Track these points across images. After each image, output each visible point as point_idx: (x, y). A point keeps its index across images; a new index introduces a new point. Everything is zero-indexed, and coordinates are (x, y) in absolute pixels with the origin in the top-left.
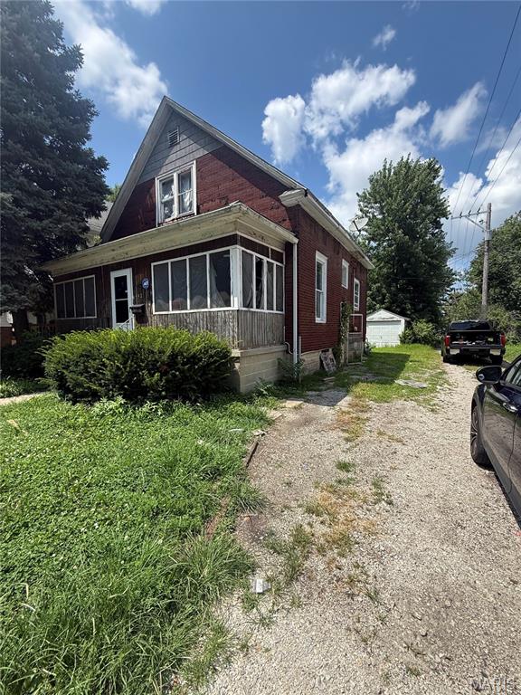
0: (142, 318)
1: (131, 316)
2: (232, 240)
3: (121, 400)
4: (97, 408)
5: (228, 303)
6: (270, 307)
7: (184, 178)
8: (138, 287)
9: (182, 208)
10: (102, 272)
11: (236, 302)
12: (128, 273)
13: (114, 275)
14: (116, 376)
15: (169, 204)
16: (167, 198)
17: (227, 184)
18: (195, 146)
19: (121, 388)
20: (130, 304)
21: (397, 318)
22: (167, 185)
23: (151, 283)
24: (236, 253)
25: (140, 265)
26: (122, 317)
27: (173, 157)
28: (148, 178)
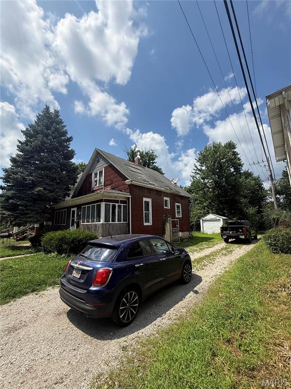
0: (78, 226)
1: (75, 225)
2: (101, 201)
6: (119, 220)
7: (101, 172)
8: (78, 215)
9: (100, 183)
10: (69, 208)
12: (75, 209)
13: (72, 209)
15: (96, 181)
16: (96, 179)
18: (104, 163)
20: (75, 221)
21: (218, 217)
22: (96, 175)
23: (81, 213)
25: (79, 207)
26: (73, 225)
27: (98, 166)
28: (90, 172)
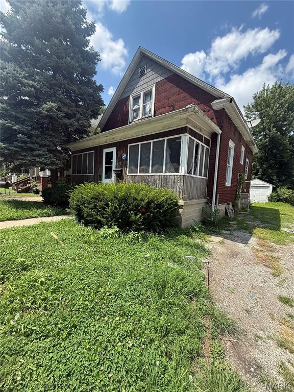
0: (120, 176)
1: (114, 175)
2: (184, 130)
3: (116, 228)
4: (102, 232)
5: (177, 170)
6: (200, 175)
7: (148, 95)
8: (119, 158)
9: (144, 113)
10: (99, 149)
11: (183, 170)
12: (114, 150)
13: (105, 151)
14: (114, 213)
15: (136, 111)
16: (136, 107)
17: (175, 98)
18: (155, 75)
19: (117, 221)
20: (114, 168)
21: (266, 184)
22: (136, 99)
23: (127, 156)
24: (185, 139)
25: (121, 146)
26: (108, 176)
27: (141, 83)
28: (125, 96)
